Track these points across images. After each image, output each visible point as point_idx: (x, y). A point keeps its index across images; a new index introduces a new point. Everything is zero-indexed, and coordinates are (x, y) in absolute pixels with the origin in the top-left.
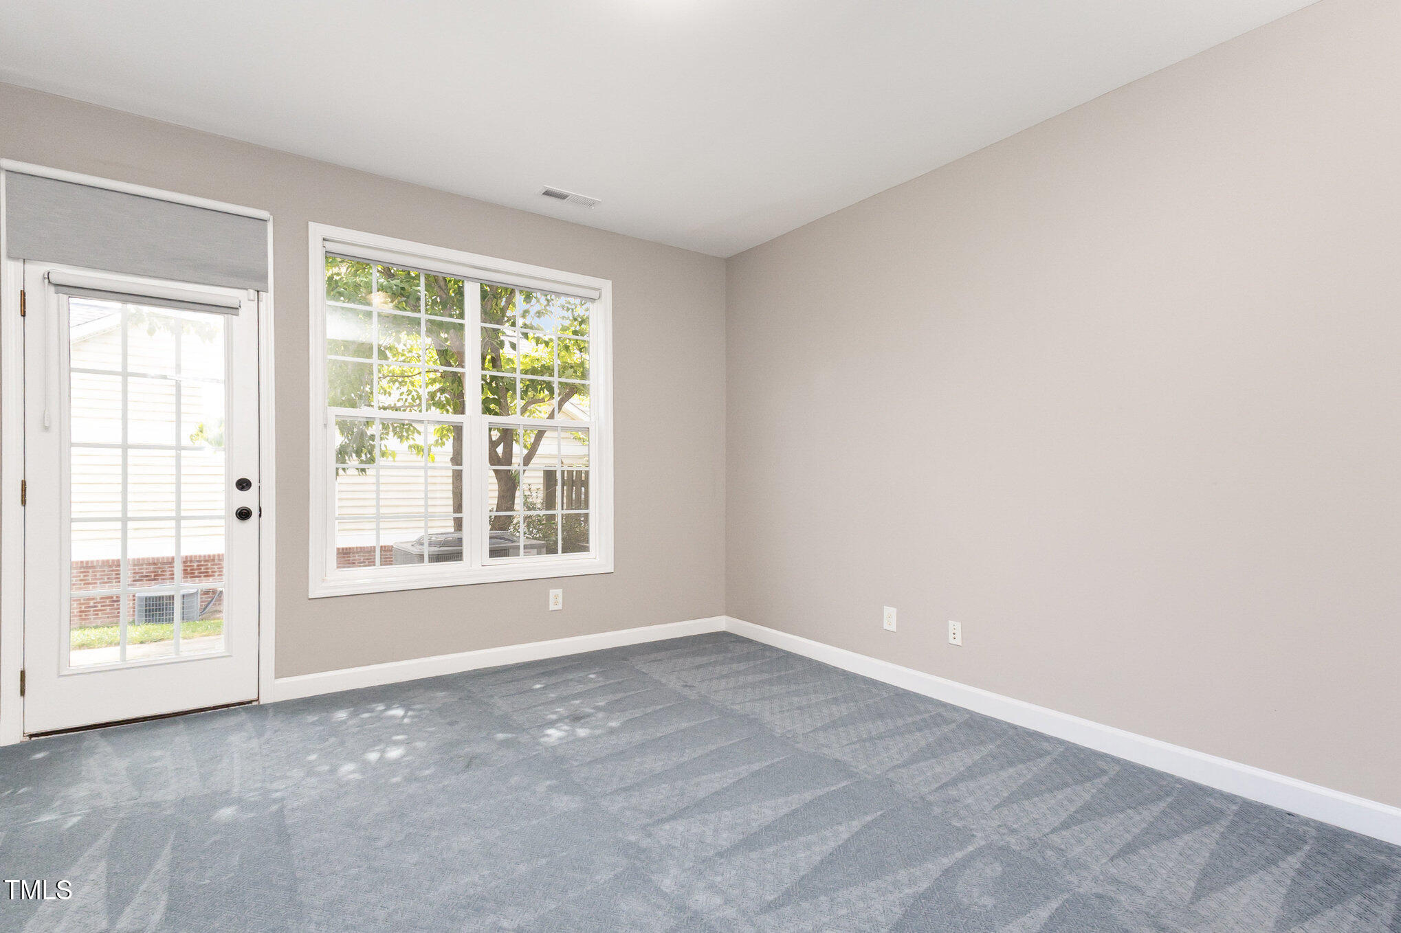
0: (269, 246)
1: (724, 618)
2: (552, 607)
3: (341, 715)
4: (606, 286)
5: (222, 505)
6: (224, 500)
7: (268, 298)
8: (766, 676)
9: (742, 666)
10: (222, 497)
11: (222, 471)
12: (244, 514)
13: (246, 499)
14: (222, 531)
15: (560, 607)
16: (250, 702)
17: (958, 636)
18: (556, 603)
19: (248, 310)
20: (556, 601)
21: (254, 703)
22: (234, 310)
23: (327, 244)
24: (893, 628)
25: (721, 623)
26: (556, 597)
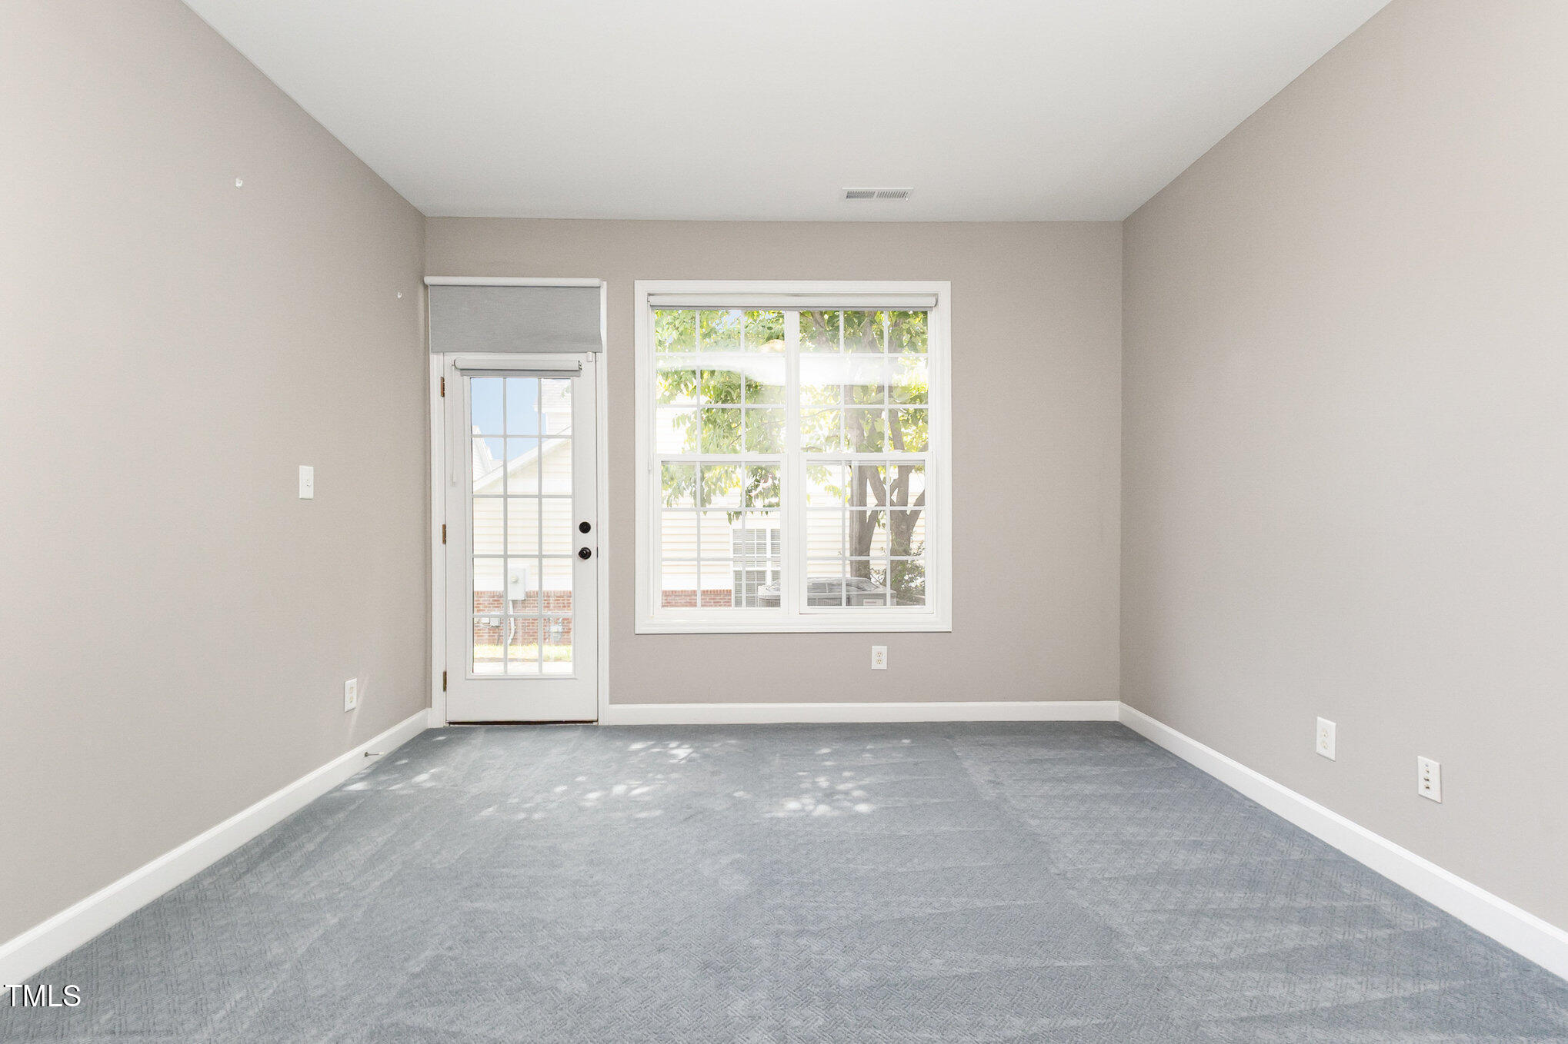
0: (601, 310)
1: (1117, 703)
2: (875, 666)
3: (637, 746)
4: (943, 288)
5: (570, 547)
6: (567, 540)
7: (603, 357)
8: (1118, 789)
9: (1096, 771)
10: (570, 539)
11: (570, 516)
12: (585, 554)
13: (587, 540)
14: (570, 570)
15: (884, 666)
16: (591, 722)
17: (1435, 783)
18: (879, 662)
19: (588, 369)
20: (879, 657)
21: (595, 724)
22: (577, 372)
23: (651, 299)
24: (1331, 753)
25: (1111, 710)
26: (879, 654)
